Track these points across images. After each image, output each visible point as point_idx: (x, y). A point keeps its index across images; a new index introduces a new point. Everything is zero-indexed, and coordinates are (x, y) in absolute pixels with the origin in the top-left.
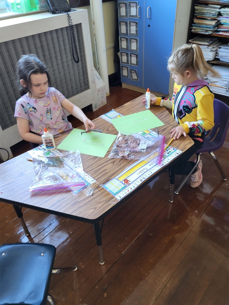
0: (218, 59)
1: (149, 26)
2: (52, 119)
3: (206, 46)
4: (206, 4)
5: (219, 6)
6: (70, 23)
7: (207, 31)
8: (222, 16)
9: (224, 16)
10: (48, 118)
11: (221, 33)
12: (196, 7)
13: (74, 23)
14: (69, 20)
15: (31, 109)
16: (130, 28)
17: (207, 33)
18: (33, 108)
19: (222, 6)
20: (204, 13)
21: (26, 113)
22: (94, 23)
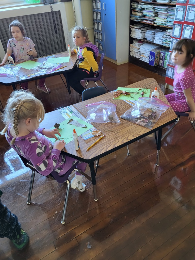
0: (146, 39)
1: (105, 15)
2: (23, 53)
3: (137, 29)
4: (138, 3)
5: (144, 4)
6: (52, 10)
7: (137, 19)
8: (144, 10)
9: (145, 10)
10: (21, 52)
11: (144, 21)
12: (132, 4)
13: (54, 10)
14: (51, 8)
15: (14, 45)
16: (98, 15)
17: (137, 21)
18: (15, 45)
19: (145, 3)
20: (136, 7)
21: (11, 47)
22: (74, 11)
